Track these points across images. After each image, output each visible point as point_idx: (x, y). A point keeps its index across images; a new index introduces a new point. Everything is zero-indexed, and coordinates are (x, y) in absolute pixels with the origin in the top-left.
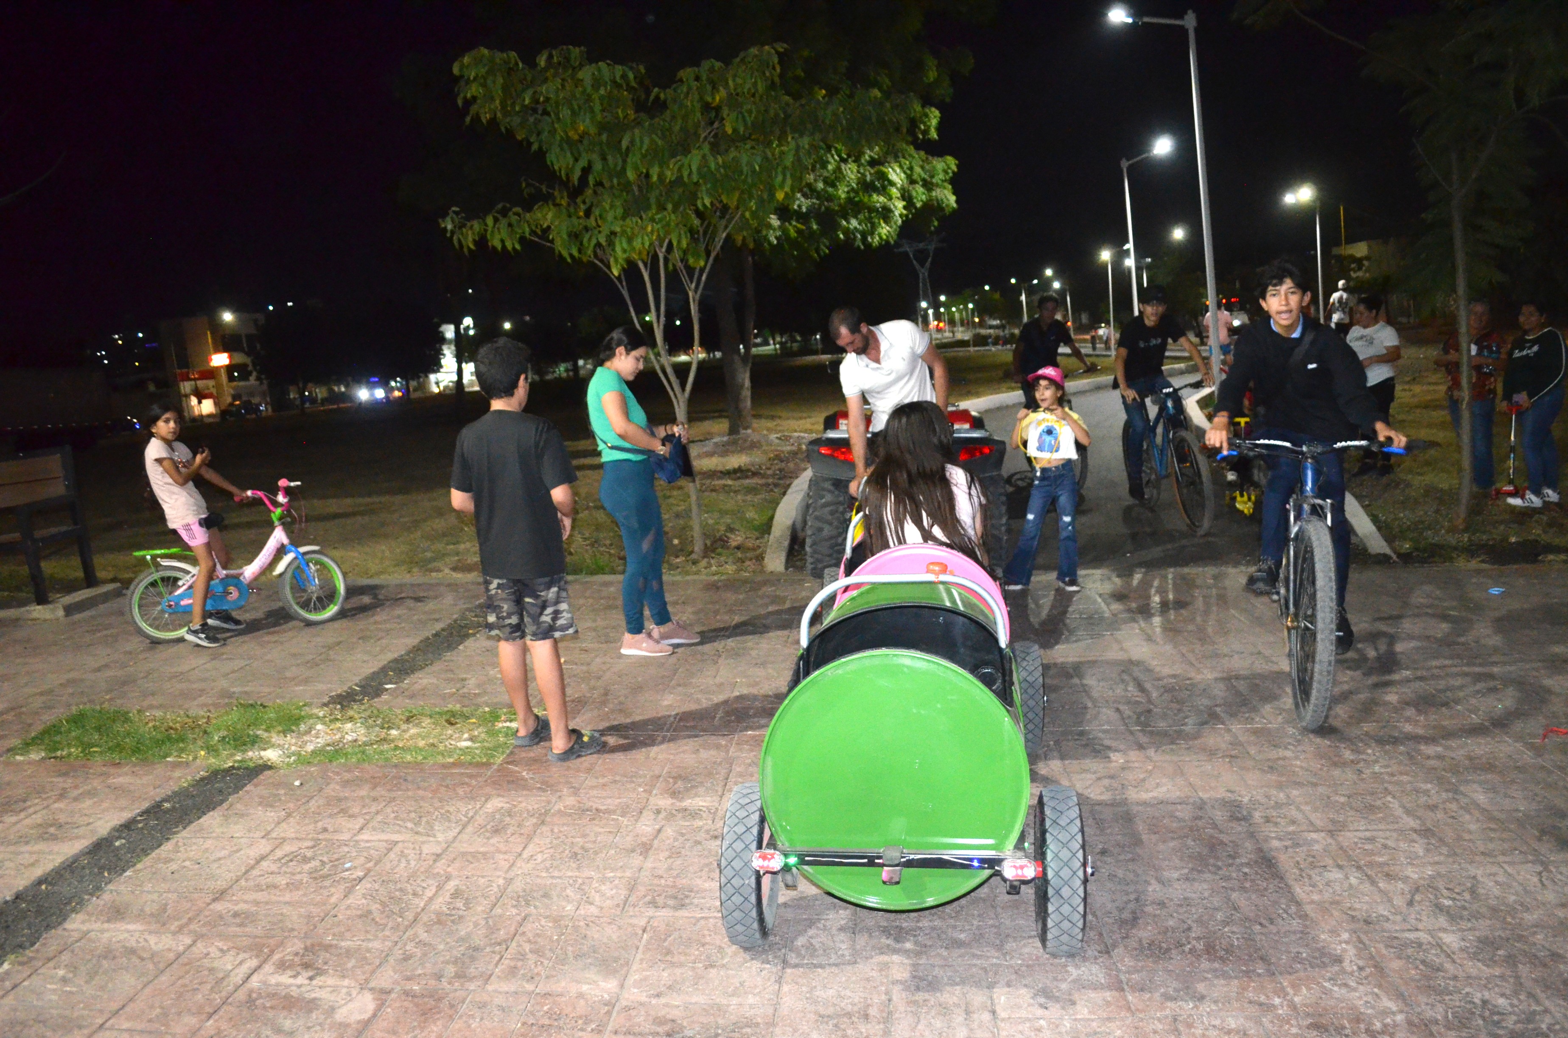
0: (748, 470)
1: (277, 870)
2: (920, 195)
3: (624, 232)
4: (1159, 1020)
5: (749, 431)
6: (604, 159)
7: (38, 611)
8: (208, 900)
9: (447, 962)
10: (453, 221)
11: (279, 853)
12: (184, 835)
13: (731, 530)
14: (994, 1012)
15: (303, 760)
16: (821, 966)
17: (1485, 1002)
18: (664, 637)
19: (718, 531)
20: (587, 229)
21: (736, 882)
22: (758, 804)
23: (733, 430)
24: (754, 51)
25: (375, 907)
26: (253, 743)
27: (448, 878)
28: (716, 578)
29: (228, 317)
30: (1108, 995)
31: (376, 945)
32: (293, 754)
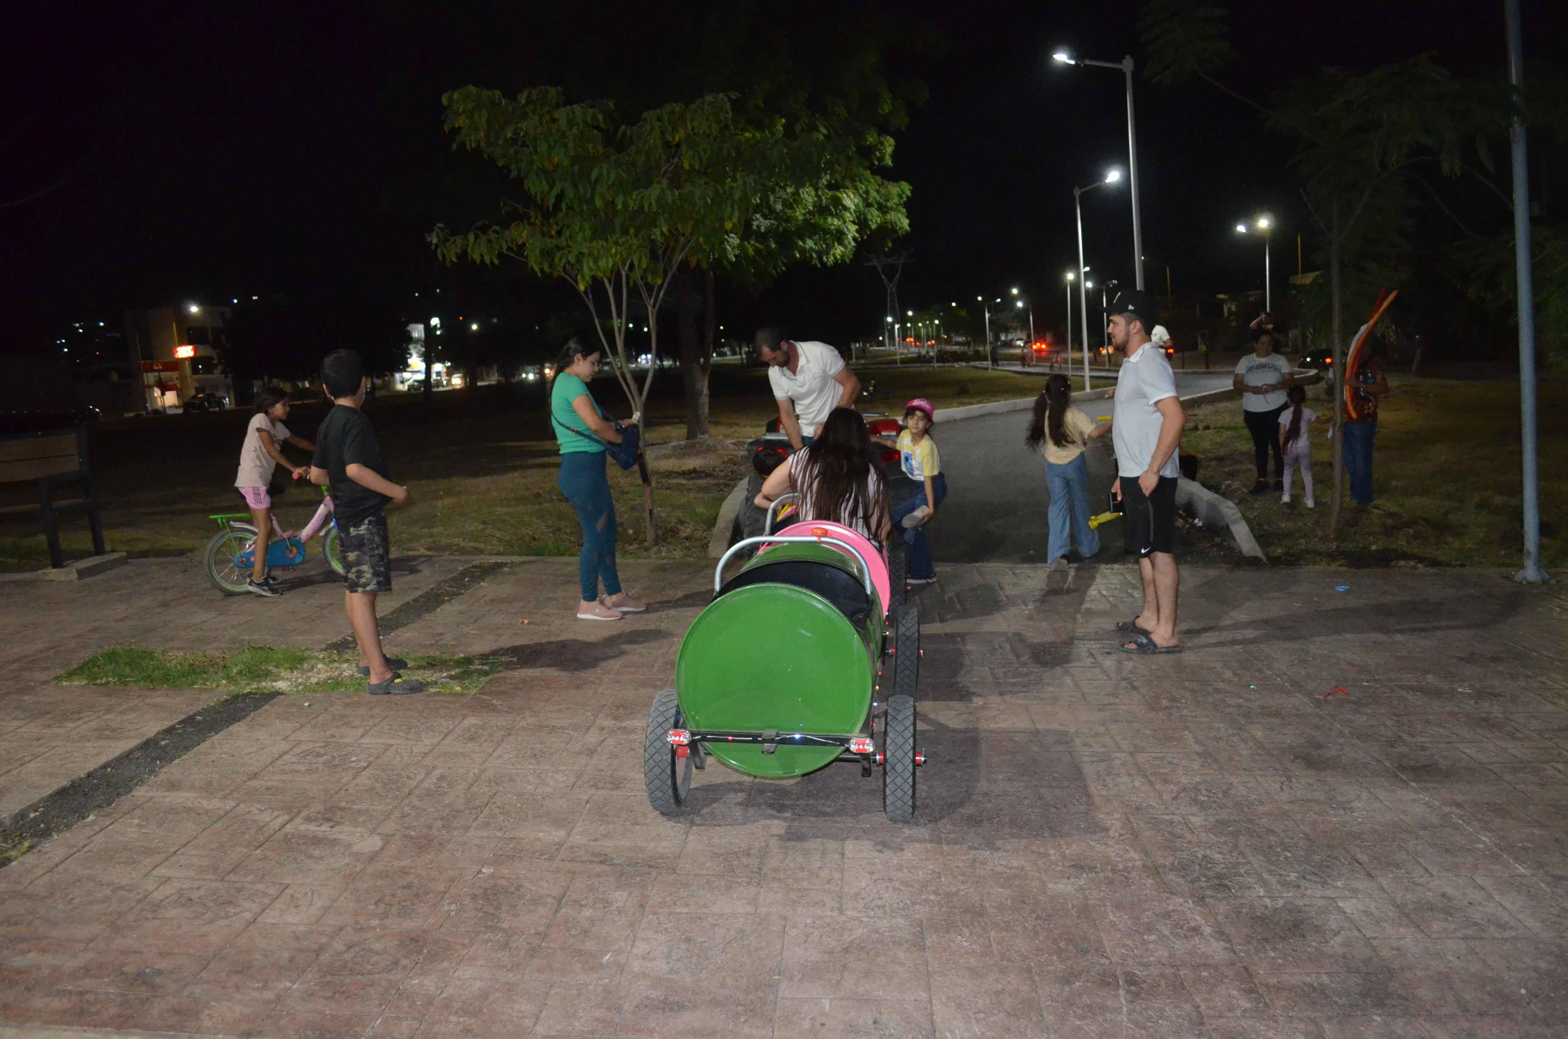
0: (703, 472)
1: (296, 761)
2: (875, 218)
3: (590, 254)
4: (963, 861)
5: (706, 436)
6: (575, 186)
7: (53, 573)
8: (244, 779)
9: (436, 819)
10: (438, 236)
11: (297, 750)
12: (216, 738)
13: (682, 523)
14: (843, 854)
15: (308, 689)
16: (720, 826)
17: (1205, 857)
18: (616, 605)
19: (670, 523)
20: (558, 248)
21: (657, 757)
22: (676, 702)
23: (691, 435)
24: (709, 98)
25: (378, 785)
26: (267, 676)
27: (435, 768)
28: (664, 561)
29: (194, 309)
30: (929, 846)
31: (381, 807)
32: (300, 684)
